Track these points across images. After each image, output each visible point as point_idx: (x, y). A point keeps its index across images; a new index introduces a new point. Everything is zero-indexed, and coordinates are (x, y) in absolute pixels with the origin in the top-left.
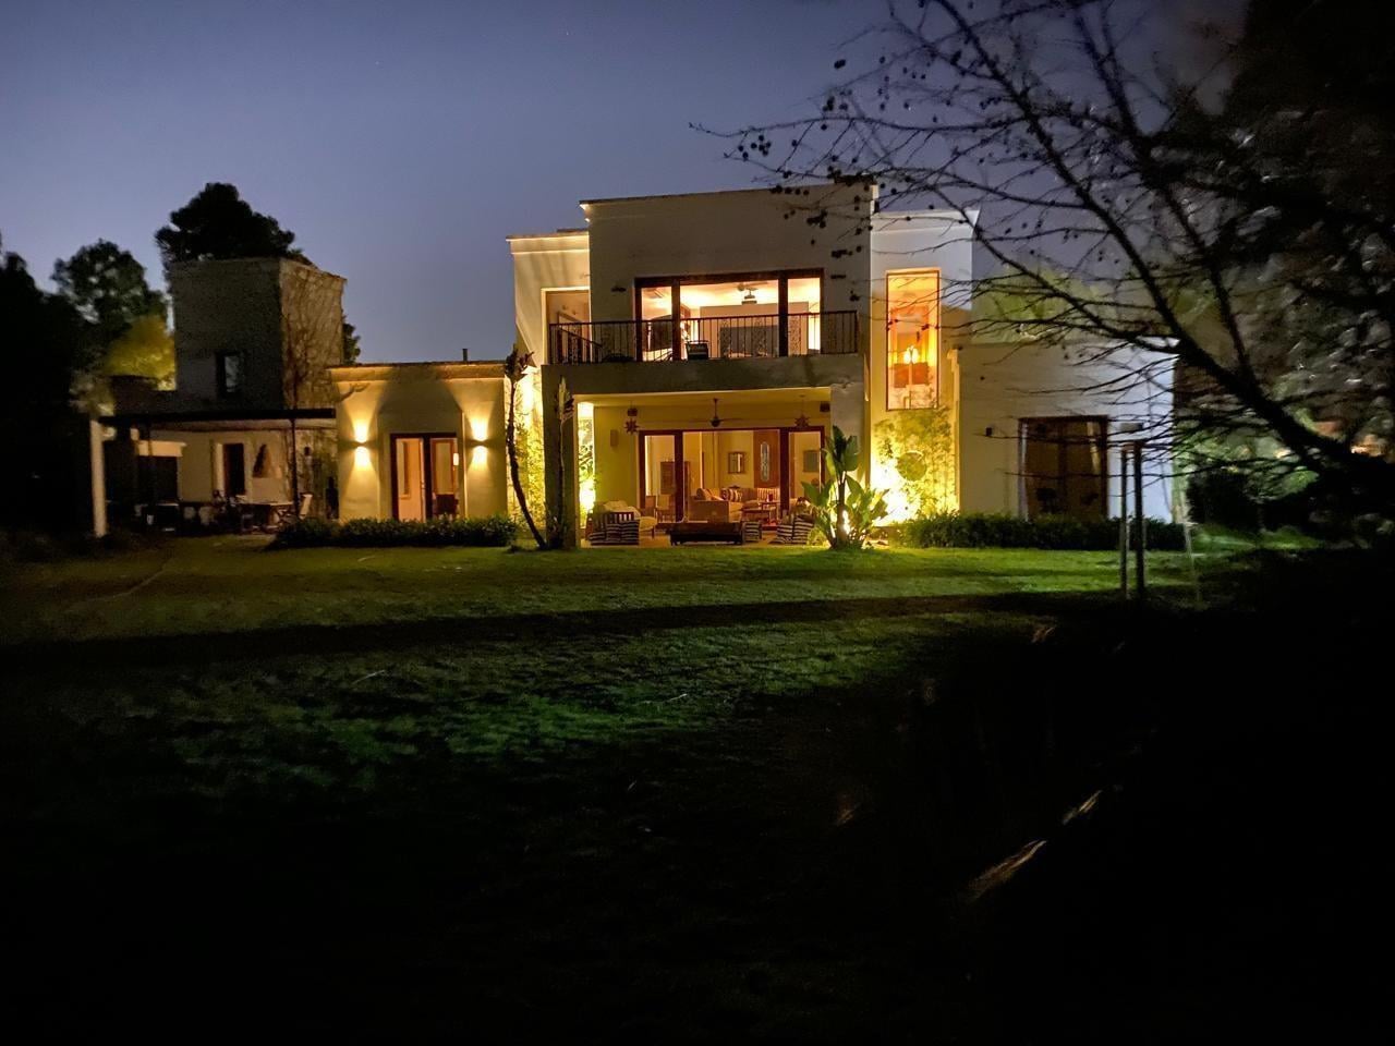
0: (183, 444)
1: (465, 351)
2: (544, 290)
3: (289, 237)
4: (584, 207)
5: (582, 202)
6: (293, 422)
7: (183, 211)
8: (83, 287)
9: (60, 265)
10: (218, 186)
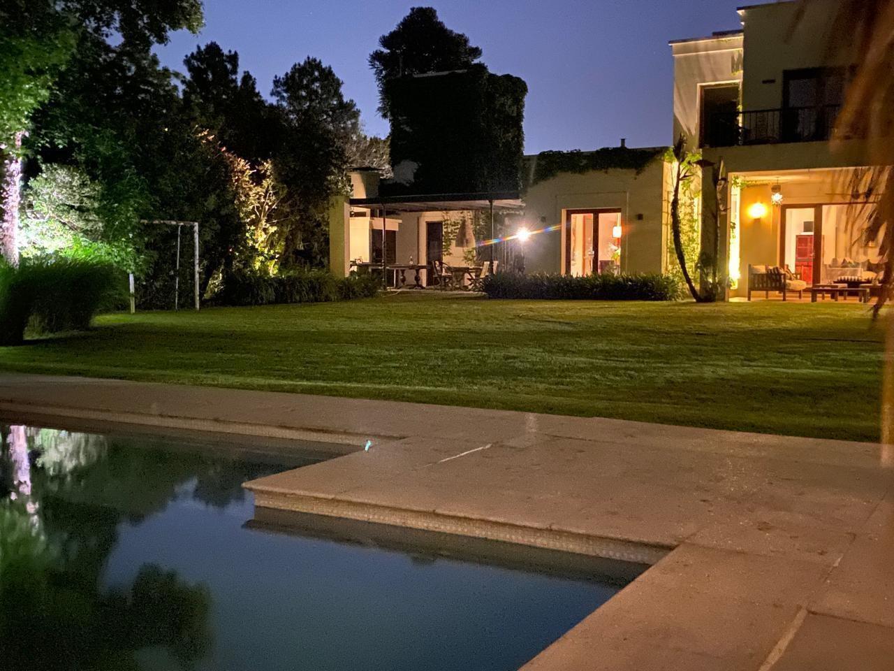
0: (400, 221)
1: (623, 140)
2: (699, 85)
3: (476, 52)
4: (741, 12)
5: (739, 9)
6: (491, 202)
7: (393, 35)
8: (295, 98)
9: (277, 82)
10: (420, 10)
